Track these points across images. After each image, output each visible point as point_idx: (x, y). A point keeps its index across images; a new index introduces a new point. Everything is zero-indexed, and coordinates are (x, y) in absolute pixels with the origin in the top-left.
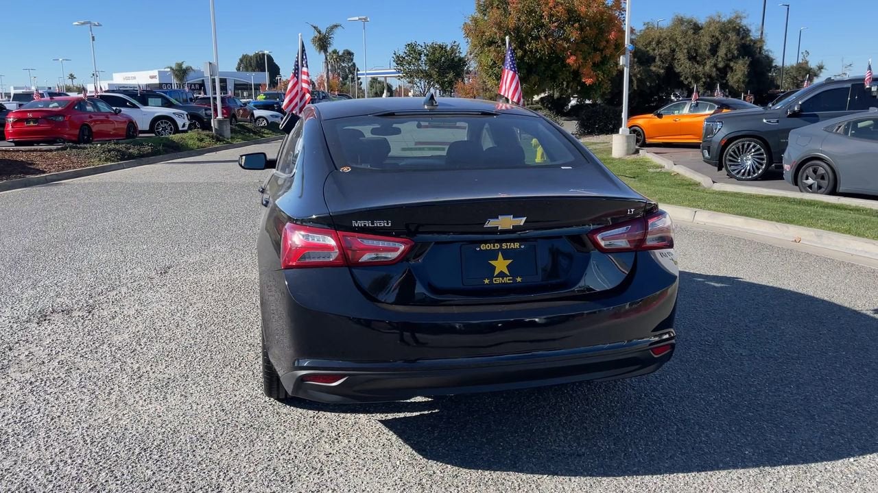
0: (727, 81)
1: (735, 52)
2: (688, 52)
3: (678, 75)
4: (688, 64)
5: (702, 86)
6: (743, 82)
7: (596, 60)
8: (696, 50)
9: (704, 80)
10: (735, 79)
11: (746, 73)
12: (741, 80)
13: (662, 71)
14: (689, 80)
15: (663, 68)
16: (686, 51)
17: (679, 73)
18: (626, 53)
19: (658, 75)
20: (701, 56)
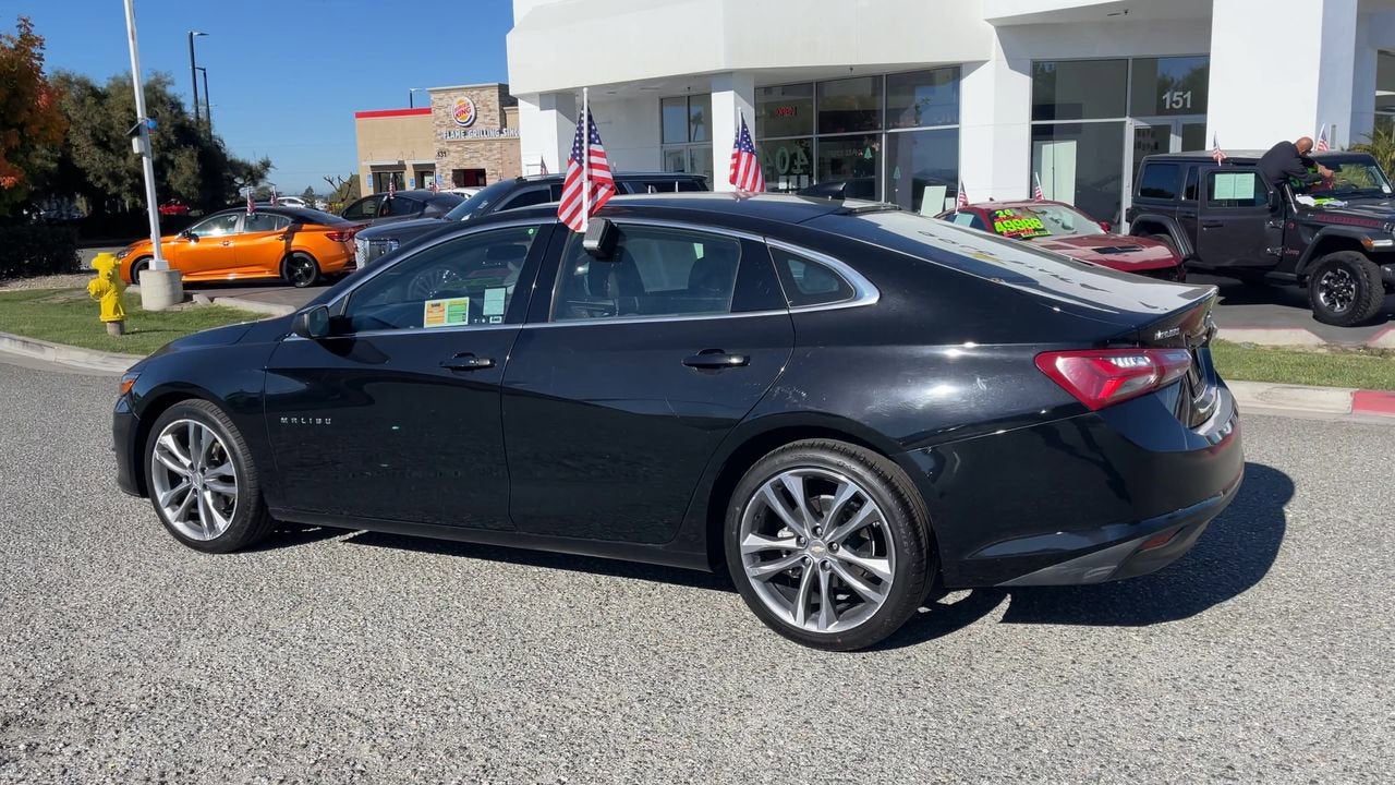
0: (168, 183)
1: (173, 138)
2: (93, 135)
3: (82, 173)
4: (98, 153)
5: (128, 191)
6: (195, 184)
7: (14, 143)
8: (105, 133)
9: (129, 181)
10: (181, 179)
11: (198, 171)
12: (190, 182)
13: (54, 165)
14: (104, 180)
15: (53, 160)
16: (88, 132)
17: (84, 169)
18: (144, 132)
19: (46, 172)
20: (116, 141)
